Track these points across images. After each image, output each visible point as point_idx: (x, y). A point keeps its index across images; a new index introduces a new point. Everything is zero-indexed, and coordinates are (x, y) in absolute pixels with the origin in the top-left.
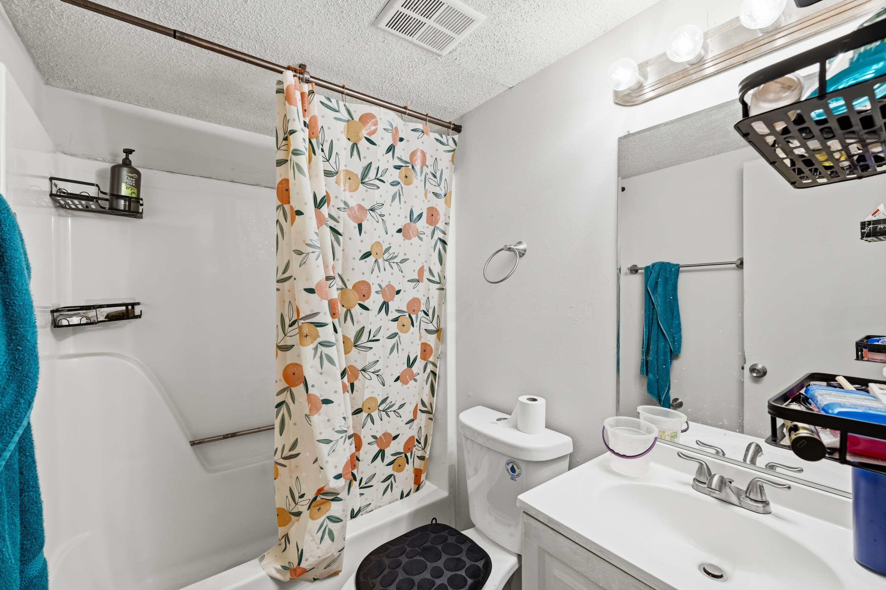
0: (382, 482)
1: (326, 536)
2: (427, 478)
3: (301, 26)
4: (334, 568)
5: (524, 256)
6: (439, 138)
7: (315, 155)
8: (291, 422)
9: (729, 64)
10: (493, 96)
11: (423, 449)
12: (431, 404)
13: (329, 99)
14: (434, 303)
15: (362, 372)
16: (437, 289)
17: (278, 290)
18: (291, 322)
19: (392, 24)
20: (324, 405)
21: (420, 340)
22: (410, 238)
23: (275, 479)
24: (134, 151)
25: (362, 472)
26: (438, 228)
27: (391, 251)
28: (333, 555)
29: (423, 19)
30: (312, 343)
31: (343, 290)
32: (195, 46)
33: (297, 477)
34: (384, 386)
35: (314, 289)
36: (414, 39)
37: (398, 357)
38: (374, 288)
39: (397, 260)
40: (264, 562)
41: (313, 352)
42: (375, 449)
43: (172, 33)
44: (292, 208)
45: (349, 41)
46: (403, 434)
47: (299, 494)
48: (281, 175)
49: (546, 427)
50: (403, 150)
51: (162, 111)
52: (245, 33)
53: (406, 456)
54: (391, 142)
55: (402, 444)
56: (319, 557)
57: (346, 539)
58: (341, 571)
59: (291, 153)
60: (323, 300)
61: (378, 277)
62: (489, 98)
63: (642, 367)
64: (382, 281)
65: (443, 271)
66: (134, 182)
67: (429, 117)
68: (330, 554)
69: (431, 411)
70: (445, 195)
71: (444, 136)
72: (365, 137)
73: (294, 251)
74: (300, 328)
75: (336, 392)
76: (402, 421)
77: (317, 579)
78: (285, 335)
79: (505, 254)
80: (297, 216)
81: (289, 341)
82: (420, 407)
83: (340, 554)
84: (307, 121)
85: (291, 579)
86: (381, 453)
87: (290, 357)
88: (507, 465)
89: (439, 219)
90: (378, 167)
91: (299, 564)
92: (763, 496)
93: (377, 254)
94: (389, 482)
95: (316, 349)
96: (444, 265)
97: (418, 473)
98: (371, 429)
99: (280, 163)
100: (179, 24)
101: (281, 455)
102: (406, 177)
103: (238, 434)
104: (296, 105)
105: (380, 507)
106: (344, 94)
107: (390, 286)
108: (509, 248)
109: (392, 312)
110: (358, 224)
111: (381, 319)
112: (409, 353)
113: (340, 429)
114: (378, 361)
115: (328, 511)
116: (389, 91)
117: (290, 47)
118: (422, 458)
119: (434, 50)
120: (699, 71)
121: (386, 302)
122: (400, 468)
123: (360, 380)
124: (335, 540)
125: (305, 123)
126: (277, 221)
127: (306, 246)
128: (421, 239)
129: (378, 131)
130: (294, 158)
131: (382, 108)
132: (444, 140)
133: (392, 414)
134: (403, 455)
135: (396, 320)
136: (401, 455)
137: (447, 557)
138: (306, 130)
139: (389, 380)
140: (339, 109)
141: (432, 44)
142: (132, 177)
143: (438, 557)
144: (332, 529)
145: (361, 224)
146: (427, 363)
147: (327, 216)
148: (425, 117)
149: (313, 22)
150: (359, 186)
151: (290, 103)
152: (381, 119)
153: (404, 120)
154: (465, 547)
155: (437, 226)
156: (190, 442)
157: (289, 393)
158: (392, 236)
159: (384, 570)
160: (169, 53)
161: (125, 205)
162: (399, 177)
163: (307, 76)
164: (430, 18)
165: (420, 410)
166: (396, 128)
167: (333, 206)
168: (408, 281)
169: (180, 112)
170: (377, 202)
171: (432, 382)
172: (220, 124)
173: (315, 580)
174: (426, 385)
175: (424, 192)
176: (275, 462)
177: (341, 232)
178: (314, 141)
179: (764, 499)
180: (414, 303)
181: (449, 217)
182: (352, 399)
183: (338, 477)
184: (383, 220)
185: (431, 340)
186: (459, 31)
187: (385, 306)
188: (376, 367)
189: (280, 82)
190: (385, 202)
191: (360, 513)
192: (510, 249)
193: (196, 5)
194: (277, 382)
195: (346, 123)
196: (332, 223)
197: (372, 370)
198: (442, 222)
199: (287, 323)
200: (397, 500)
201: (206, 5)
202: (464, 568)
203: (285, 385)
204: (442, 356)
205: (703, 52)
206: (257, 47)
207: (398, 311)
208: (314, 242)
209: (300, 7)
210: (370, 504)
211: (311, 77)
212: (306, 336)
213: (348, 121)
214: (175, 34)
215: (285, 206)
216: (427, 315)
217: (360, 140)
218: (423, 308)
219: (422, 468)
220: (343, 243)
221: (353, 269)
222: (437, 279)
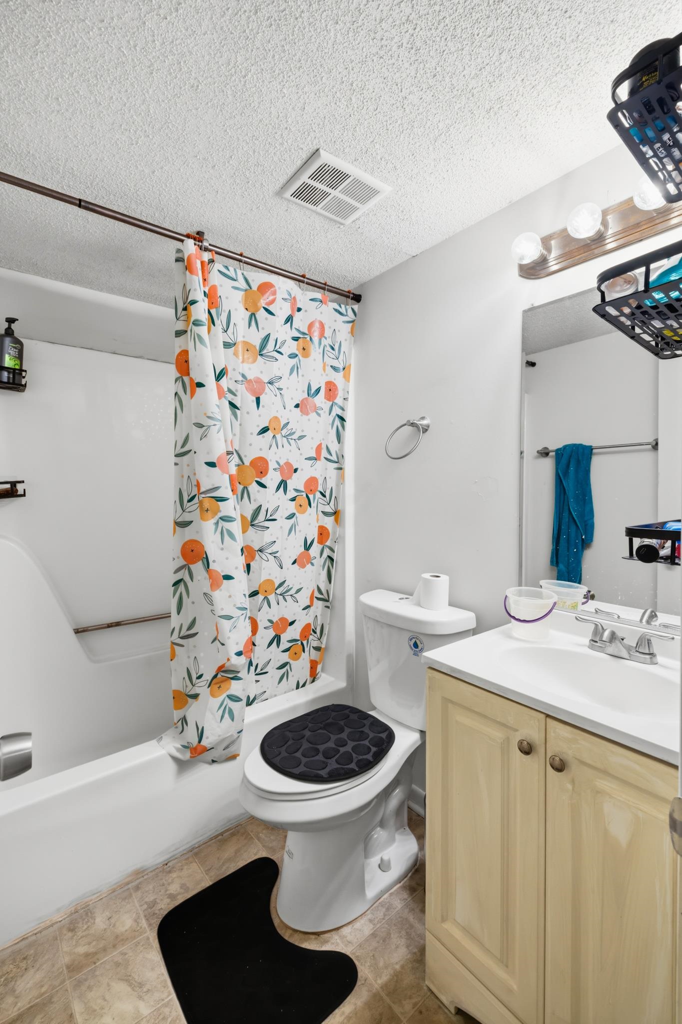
0: (277, 669)
1: (227, 715)
2: (323, 670)
3: (205, 195)
4: (232, 750)
5: (428, 432)
6: (338, 307)
7: (214, 325)
8: (190, 600)
9: (626, 242)
10: (395, 264)
11: (319, 640)
12: (327, 591)
13: (227, 267)
14: (331, 483)
15: (259, 552)
16: (334, 469)
17: (176, 464)
18: (189, 498)
19: (297, 194)
20: (225, 581)
21: (317, 522)
22: (307, 414)
23: (171, 660)
24: (18, 320)
25: (258, 658)
26: (336, 404)
27: (289, 427)
28: (232, 735)
29: (328, 190)
30: (213, 518)
31: (241, 465)
32: (92, 213)
33: (195, 657)
34: (282, 568)
35: (215, 463)
36: (318, 209)
37: (296, 538)
38: (272, 465)
39: (295, 436)
40: (163, 742)
41: (214, 527)
42: (271, 633)
43: (78, 202)
44: (191, 380)
45: (252, 209)
46: (300, 620)
47: (197, 674)
48: (180, 347)
49: (449, 605)
50: (301, 320)
51: (43, 277)
52: (146, 201)
53: (302, 644)
54: (289, 313)
55: (299, 630)
56: (219, 736)
57: (245, 721)
58: (238, 755)
59: (191, 324)
60: (225, 474)
61: (276, 453)
62: (391, 266)
63: (552, 558)
64: (280, 458)
65: (341, 449)
66: (17, 353)
67: (328, 286)
68: (229, 734)
69: (327, 598)
70: (344, 369)
71: (343, 306)
72: (264, 307)
73: (194, 424)
74: (201, 503)
75: (236, 568)
76: (299, 606)
77: (216, 761)
78: (184, 511)
79: (408, 429)
80: (197, 388)
81: (187, 517)
82: (317, 594)
83: (239, 737)
84: (207, 291)
85: (191, 757)
86: (277, 639)
87: (189, 534)
88: (410, 641)
89: (338, 394)
90: (277, 339)
91: (200, 741)
92: (651, 649)
93: (275, 429)
94: (284, 670)
95: (217, 524)
96: (343, 443)
97: (314, 665)
98: (267, 613)
99: (179, 334)
100: (81, 193)
101: (178, 635)
102: (304, 349)
103: (122, 623)
104: (197, 275)
105: (275, 696)
106: (242, 262)
107: (288, 464)
108: (412, 423)
109: (290, 491)
110: (256, 398)
111: (279, 499)
112: (306, 535)
113: (240, 606)
114: (275, 542)
115: (228, 689)
116: (287, 258)
117: (191, 214)
118: (318, 649)
119: (338, 219)
120: (600, 247)
121: (284, 481)
122: (296, 656)
123: (256, 561)
124: (235, 720)
125: (205, 292)
126: (176, 394)
127: (207, 419)
128: (319, 415)
129: (277, 300)
130: (195, 328)
131: (281, 277)
132: (343, 310)
133: (288, 598)
134: (299, 643)
135: (293, 499)
136: (298, 643)
137: (350, 730)
138: (206, 300)
139: (287, 562)
140: (237, 278)
141: (336, 213)
142: (15, 348)
143: (342, 730)
144: (232, 708)
145: (259, 397)
146: (323, 547)
147: (226, 389)
148: (324, 286)
149: (217, 191)
150: (257, 357)
151: (191, 272)
152: (279, 288)
153: (303, 290)
154: (367, 722)
155: (335, 401)
156: (74, 630)
157: (187, 570)
158: (290, 411)
159: (288, 741)
160: (64, 220)
161: (9, 378)
162: (297, 349)
163: (206, 244)
164: (335, 190)
165: (316, 597)
166: (294, 298)
167: (231, 379)
168: (306, 459)
169: (62, 278)
170: (275, 375)
171: (329, 567)
172: (101, 290)
173: (213, 761)
174: (323, 570)
175: (322, 365)
176: (172, 642)
177: (238, 406)
178: (213, 311)
179: (651, 653)
180: (311, 483)
181: (348, 392)
182: (249, 580)
183: (239, 654)
184: (280, 393)
185: (329, 522)
186: (364, 200)
187: (283, 485)
188: (274, 548)
189: (179, 251)
190: (283, 375)
191: (256, 701)
192: (413, 425)
193: (103, 175)
194: (174, 559)
195: (243, 293)
196: (230, 397)
197: (269, 551)
198: (340, 397)
199: (186, 498)
200: (293, 690)
201: (113, 175)
202: (367, 738)
203: (182, 562)
204: (340, 540)
205: (602, 229)
206: (156, 215)
207: (296, 490)
208: (215, 414)
209: (206, 177)
210: (265, 692)
211: (210, 245)
212: (207, 510)
213: (246, 290)
214: (80, 204)
215: (184, 378)
216: (324, 496)
217: (258, 310)
218: (320, 488)
219: (318, 661)
220: (241, 417)
221: (251, 445)
222: (334, 458)
